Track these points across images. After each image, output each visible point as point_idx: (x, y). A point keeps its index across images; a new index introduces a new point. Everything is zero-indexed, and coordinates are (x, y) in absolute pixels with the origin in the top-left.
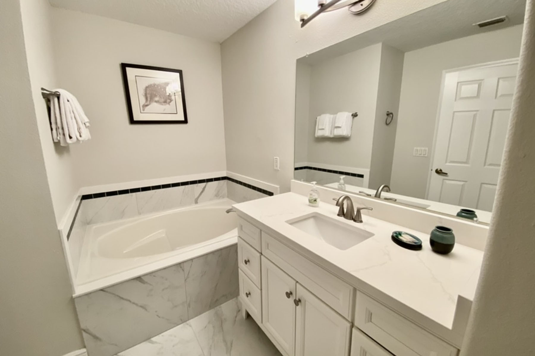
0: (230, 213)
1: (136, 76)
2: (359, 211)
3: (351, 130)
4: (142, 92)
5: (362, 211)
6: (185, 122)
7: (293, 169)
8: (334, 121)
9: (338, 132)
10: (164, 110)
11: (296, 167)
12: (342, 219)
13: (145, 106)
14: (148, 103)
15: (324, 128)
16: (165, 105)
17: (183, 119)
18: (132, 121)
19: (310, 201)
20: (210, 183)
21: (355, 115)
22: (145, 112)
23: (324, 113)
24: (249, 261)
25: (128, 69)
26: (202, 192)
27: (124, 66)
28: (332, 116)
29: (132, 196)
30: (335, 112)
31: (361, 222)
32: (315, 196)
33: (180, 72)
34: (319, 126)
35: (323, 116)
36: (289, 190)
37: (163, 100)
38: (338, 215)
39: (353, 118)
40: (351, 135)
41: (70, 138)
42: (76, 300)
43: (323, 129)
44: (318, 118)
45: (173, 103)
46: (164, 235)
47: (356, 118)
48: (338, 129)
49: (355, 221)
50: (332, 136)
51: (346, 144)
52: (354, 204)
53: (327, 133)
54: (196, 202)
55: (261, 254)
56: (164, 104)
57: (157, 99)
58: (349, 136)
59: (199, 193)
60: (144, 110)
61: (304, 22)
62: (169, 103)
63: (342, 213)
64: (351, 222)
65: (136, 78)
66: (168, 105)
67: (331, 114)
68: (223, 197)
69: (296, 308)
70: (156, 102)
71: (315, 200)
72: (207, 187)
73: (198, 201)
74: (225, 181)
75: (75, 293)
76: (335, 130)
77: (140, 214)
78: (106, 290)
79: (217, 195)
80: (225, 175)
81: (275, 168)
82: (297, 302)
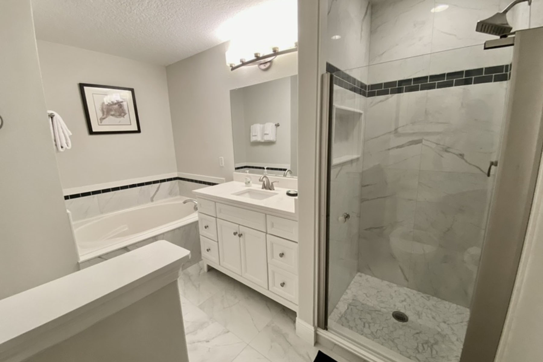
0: (186, 203)
1: (93, 94)
2: (272, 183)
3: (276, 136)
4: (99, 107)
5: (274, 184)
6: (139, 131)
7: (234, 169)
8: (263, 129)
9: (267, 138)
10: (120, 122)
11: (237, 167)
12: (264, 190)
13: (102, 119)
14: (105, 116)
15: (256, 134)
16: (120, 118)
17: (136, 129)
18: (91, 132)
19: (246, 183)
20: (163, 183)
21: (277, 125)
22: (102, 124)
23: (256, 123)
24: (208, 226)
25: (86, 88)
26: (157, 191)
27: (82, 86)
28: (262, 125)
29: (94, 197)
30: (264, 123)
31: (274, 190)
32: (249, 179)
33: (132, 90)
34: (253, 133)
35: (255, 125)
36: (232, 180)
37: (118, 114)
38: (263, 188)
39: (276, 127)
40: (276, 140)
41: (62, 147)
42: (81, 265)
43: (255, 136)
44: (252, 126)
45: (127, 116)
46: (126, 229)
47: (278, 127)
48: (267, 136)
49: (270, 189)
50: (263, 141)
51: (274, 146)
52: (270, 180)
53: (259, 139)
54: (152, 201)
55: (216, 218)
56: (118, 117)
57: (112, 113)
58: (275, 140)
59: (154, 192)
60: (101, 122)
61: (233, 69)
62: (123, 116)
63: (264, 187)
64: (269, 191)
65: (93, 96)
66: (122, 118)
67: (261, 124)
68: (176, 195)
69: (240, 239)
70: (112, 115)
71: (249, 182)
72: (161, 187)
73: (154, 199)
74: (177, 181)
75: (79, 260)
76: (265, 136)
77: (102, 213)
78: (102, 257)
79: (171, 193)
80: (176, 176)
81: (221, 165)
82: (240, 235)
